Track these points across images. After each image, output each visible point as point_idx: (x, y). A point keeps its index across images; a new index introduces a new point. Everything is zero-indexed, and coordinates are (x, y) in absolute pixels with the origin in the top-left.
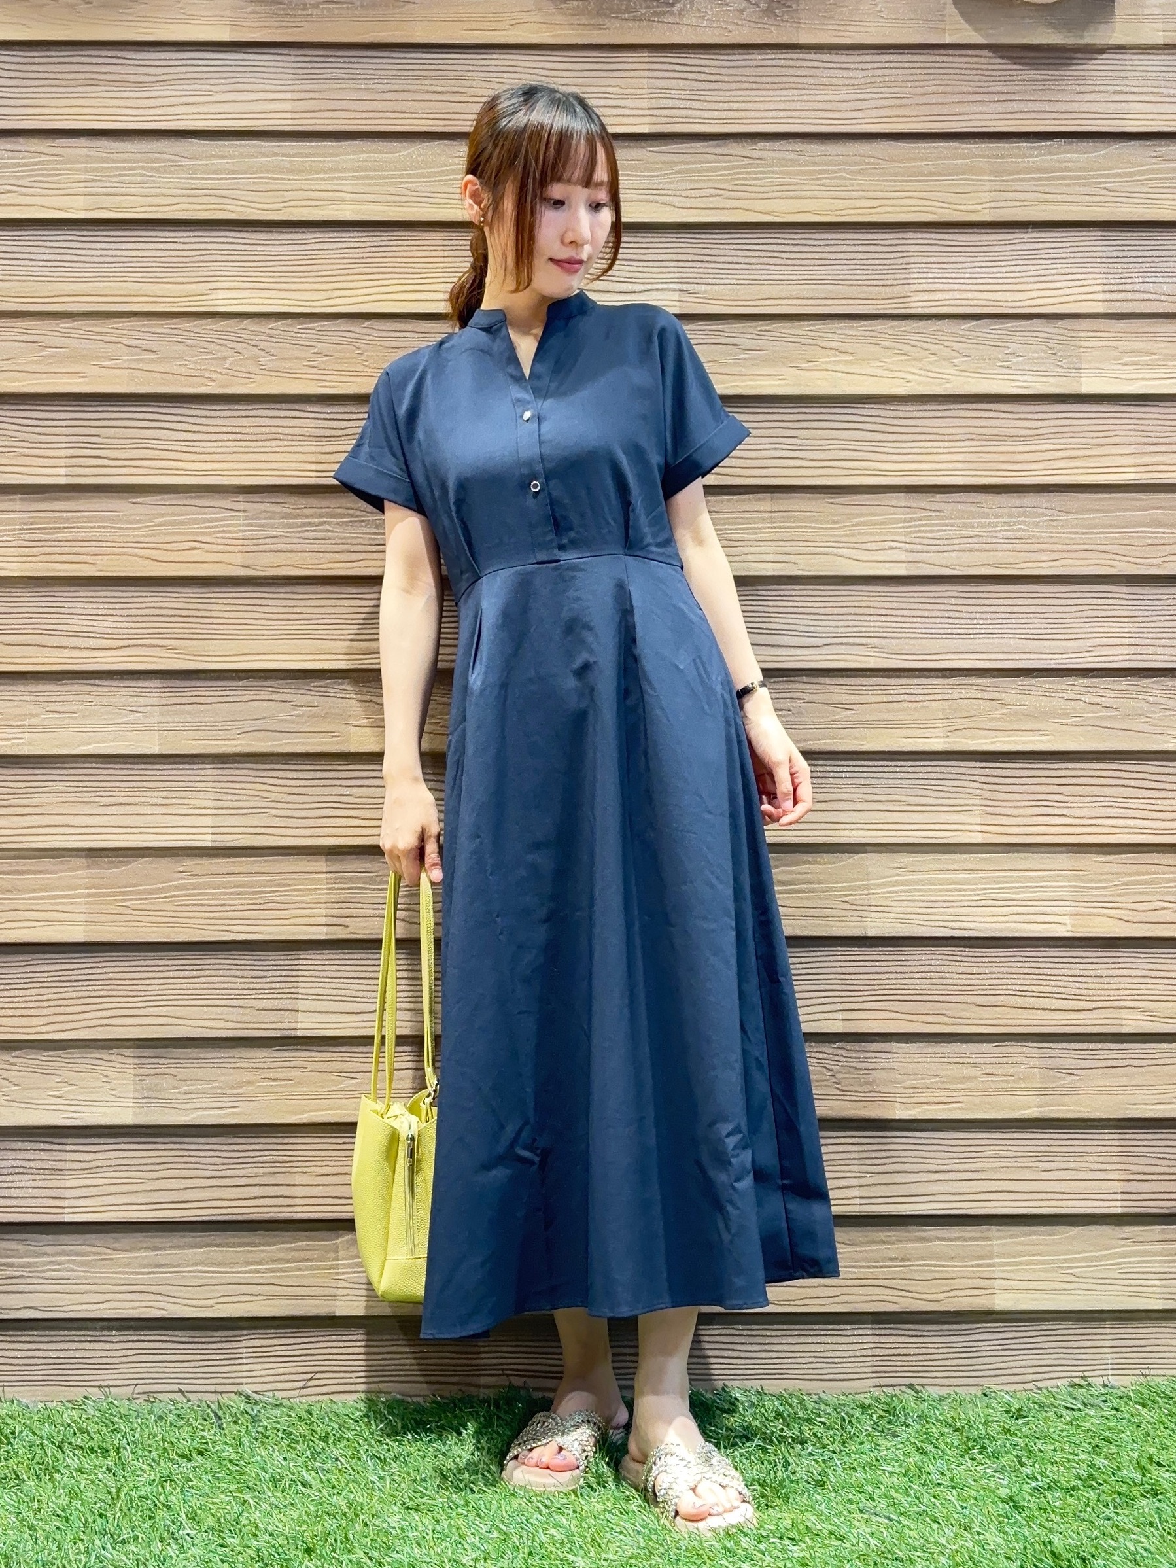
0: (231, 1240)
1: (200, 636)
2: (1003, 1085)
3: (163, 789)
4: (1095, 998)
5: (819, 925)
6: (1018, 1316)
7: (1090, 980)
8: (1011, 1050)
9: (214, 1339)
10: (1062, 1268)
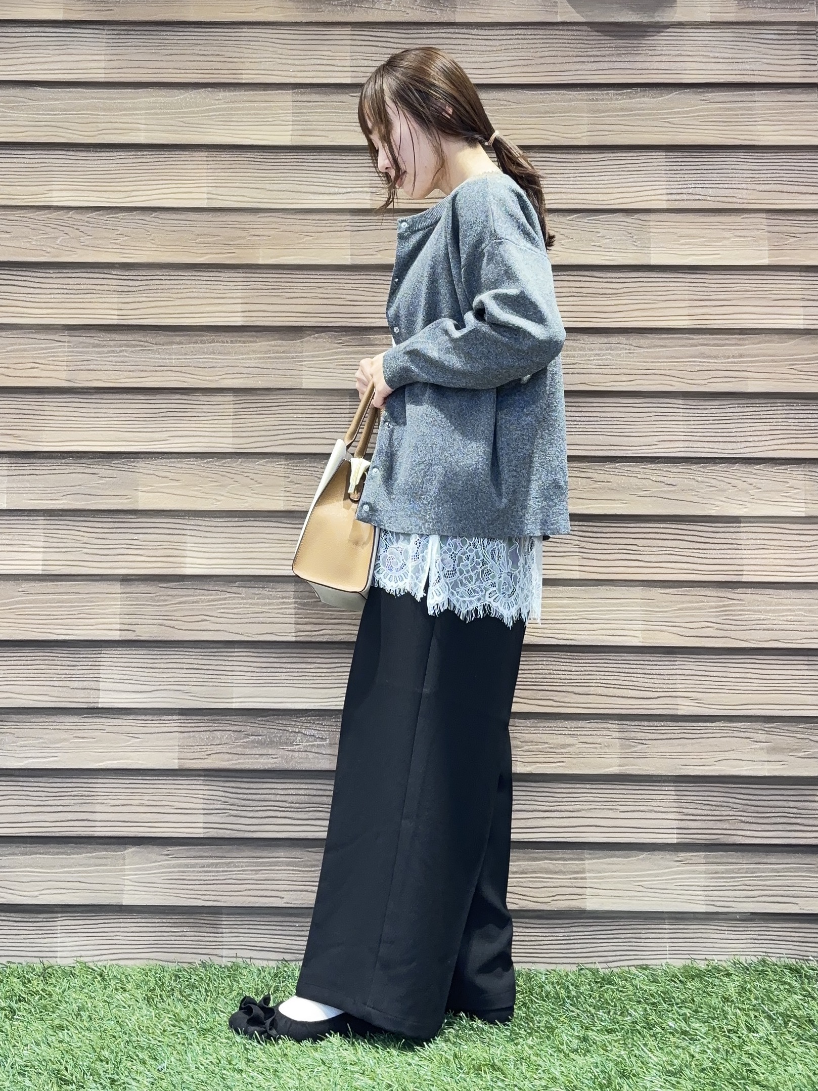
0: (51, 850)
1: (36, 428)
2: (592, 750)
3: (10, 534)
4: (658, 690)
6: (603, 915)
7: (655, 677)
8: (599, 725)
9: (38, 920)
10: (634, 881)
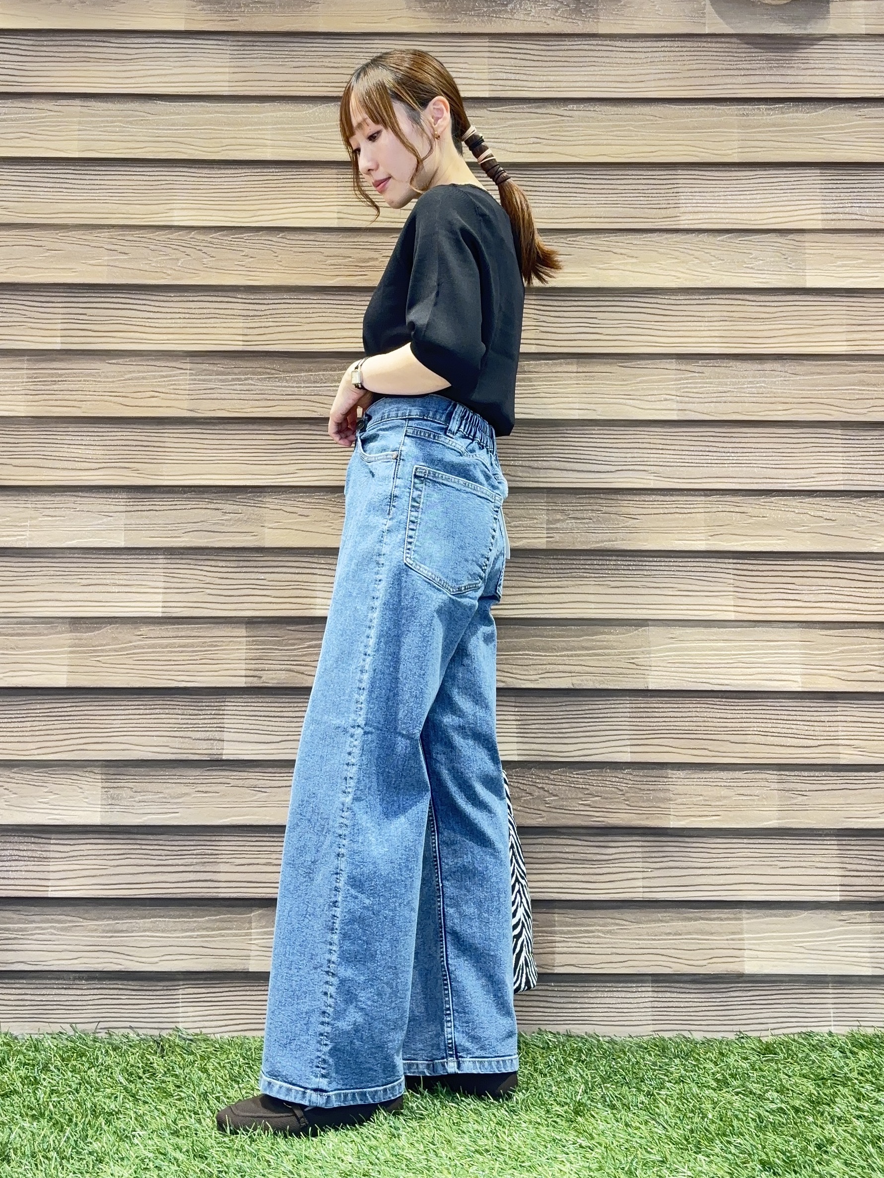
0: (172, 913)
1: (157, 461)
2: (750, 803)
3: (126, 574)
4: (819, 738)
5: (613, 680)
6: (763, 979)
7: (816, 724)
8: (757, 776)
9: (158, 988)
10: (795, 942)
